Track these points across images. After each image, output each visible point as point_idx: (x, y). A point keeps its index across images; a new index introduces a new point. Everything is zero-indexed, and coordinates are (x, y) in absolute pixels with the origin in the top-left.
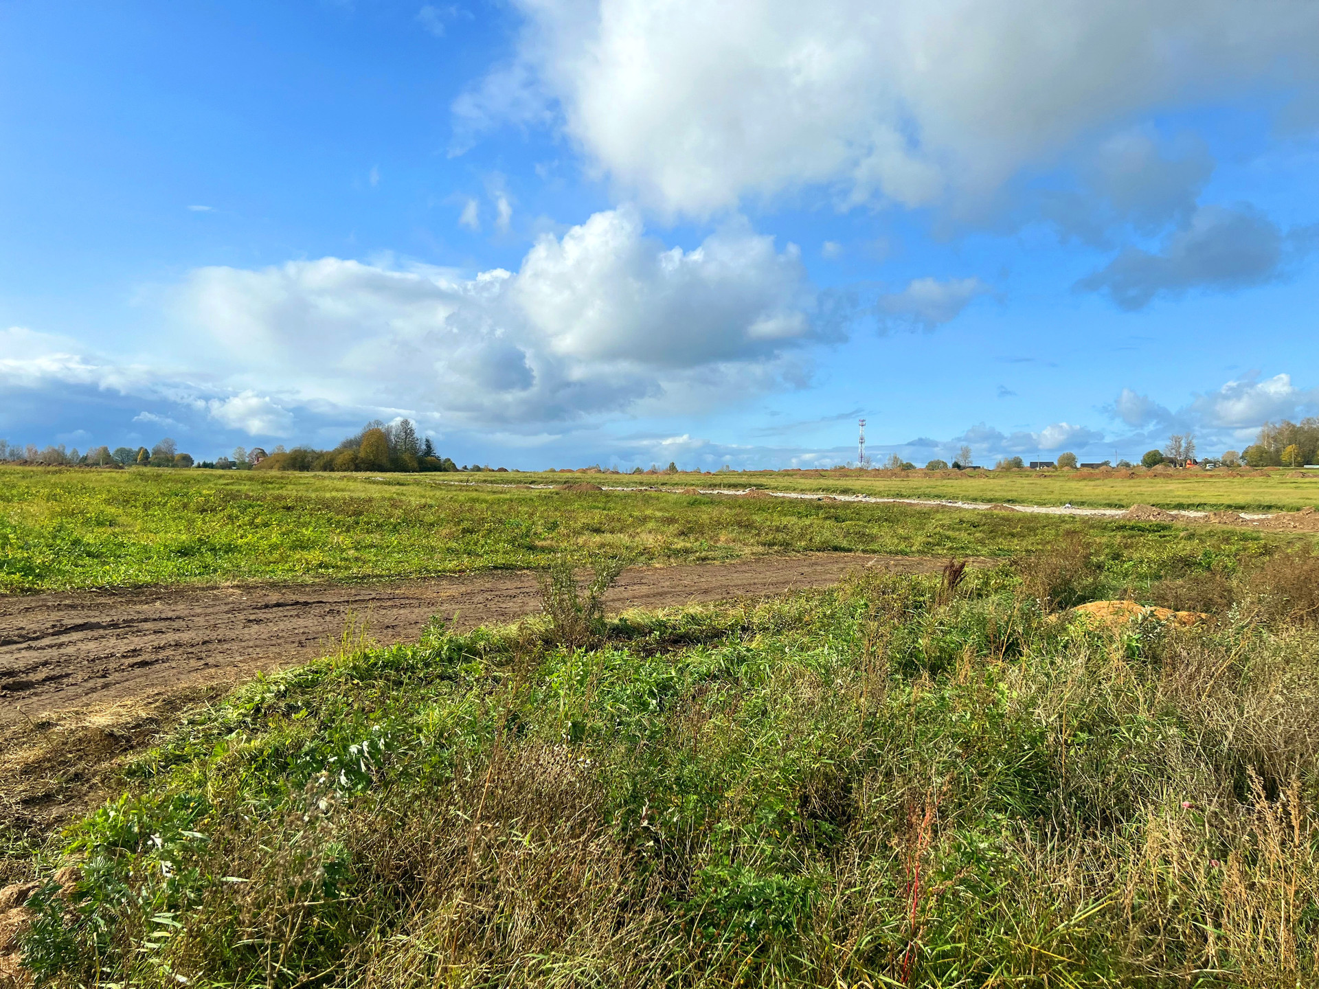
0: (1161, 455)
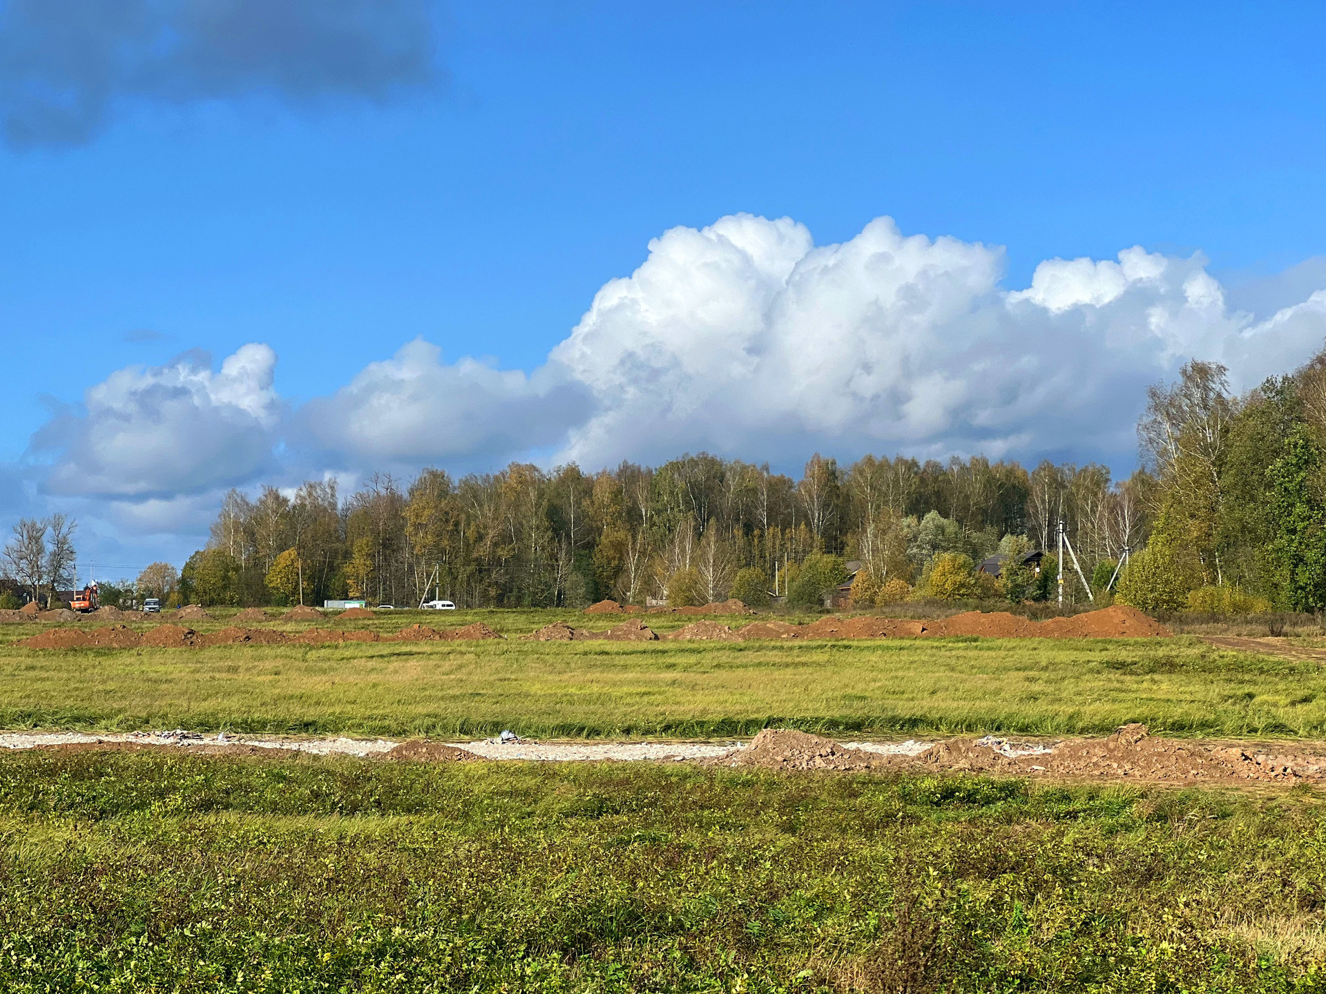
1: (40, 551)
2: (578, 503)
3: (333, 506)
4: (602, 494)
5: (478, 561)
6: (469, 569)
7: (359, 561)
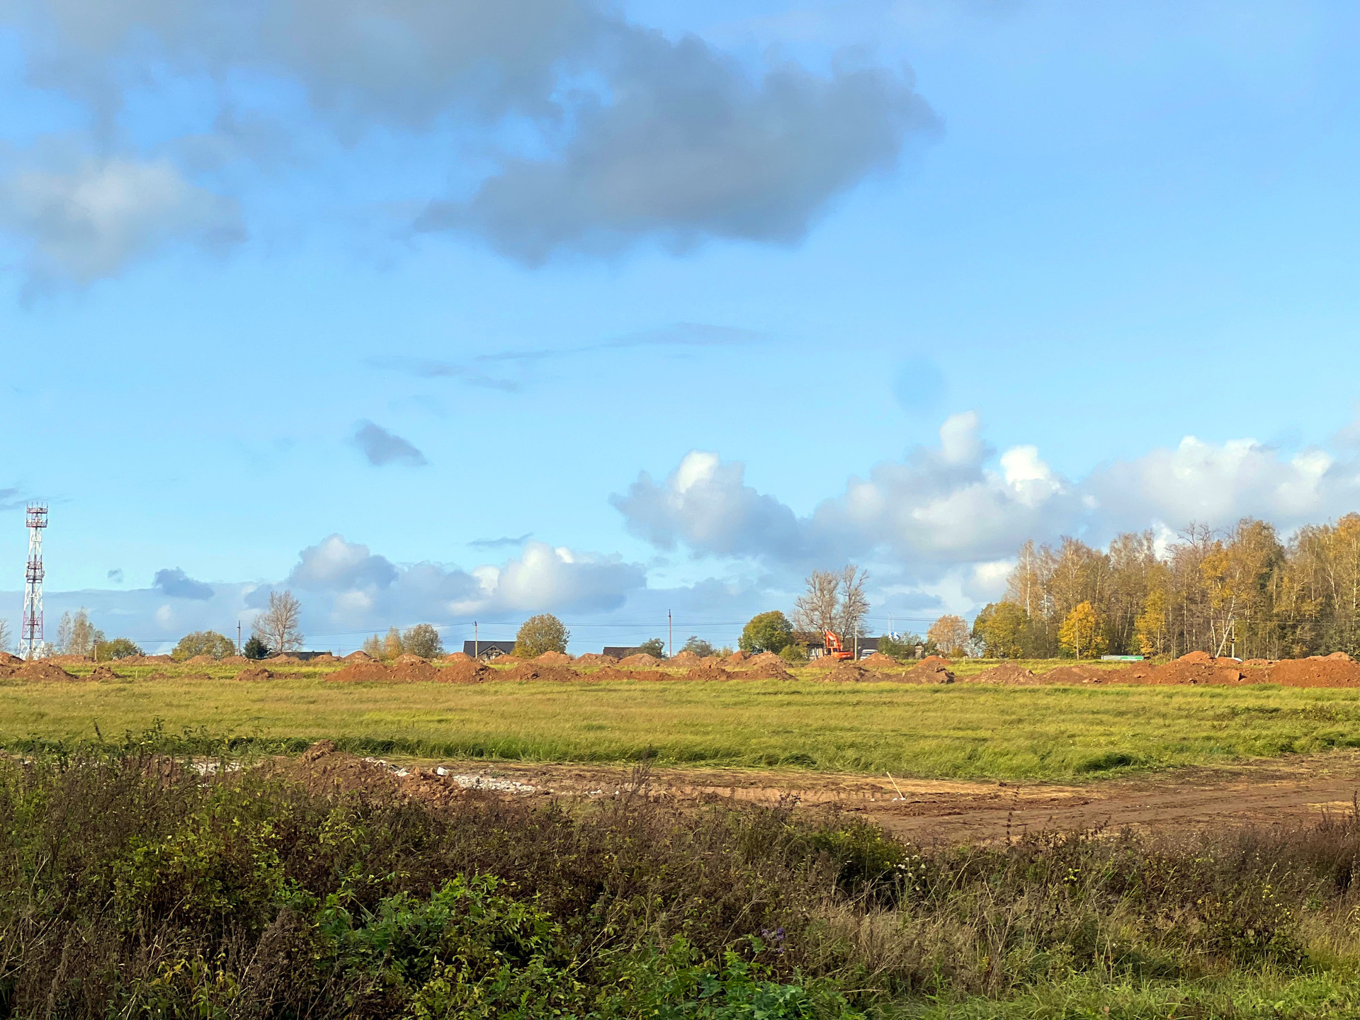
0: (789, 626)
1: (832, 603)
7: (1151, 615)
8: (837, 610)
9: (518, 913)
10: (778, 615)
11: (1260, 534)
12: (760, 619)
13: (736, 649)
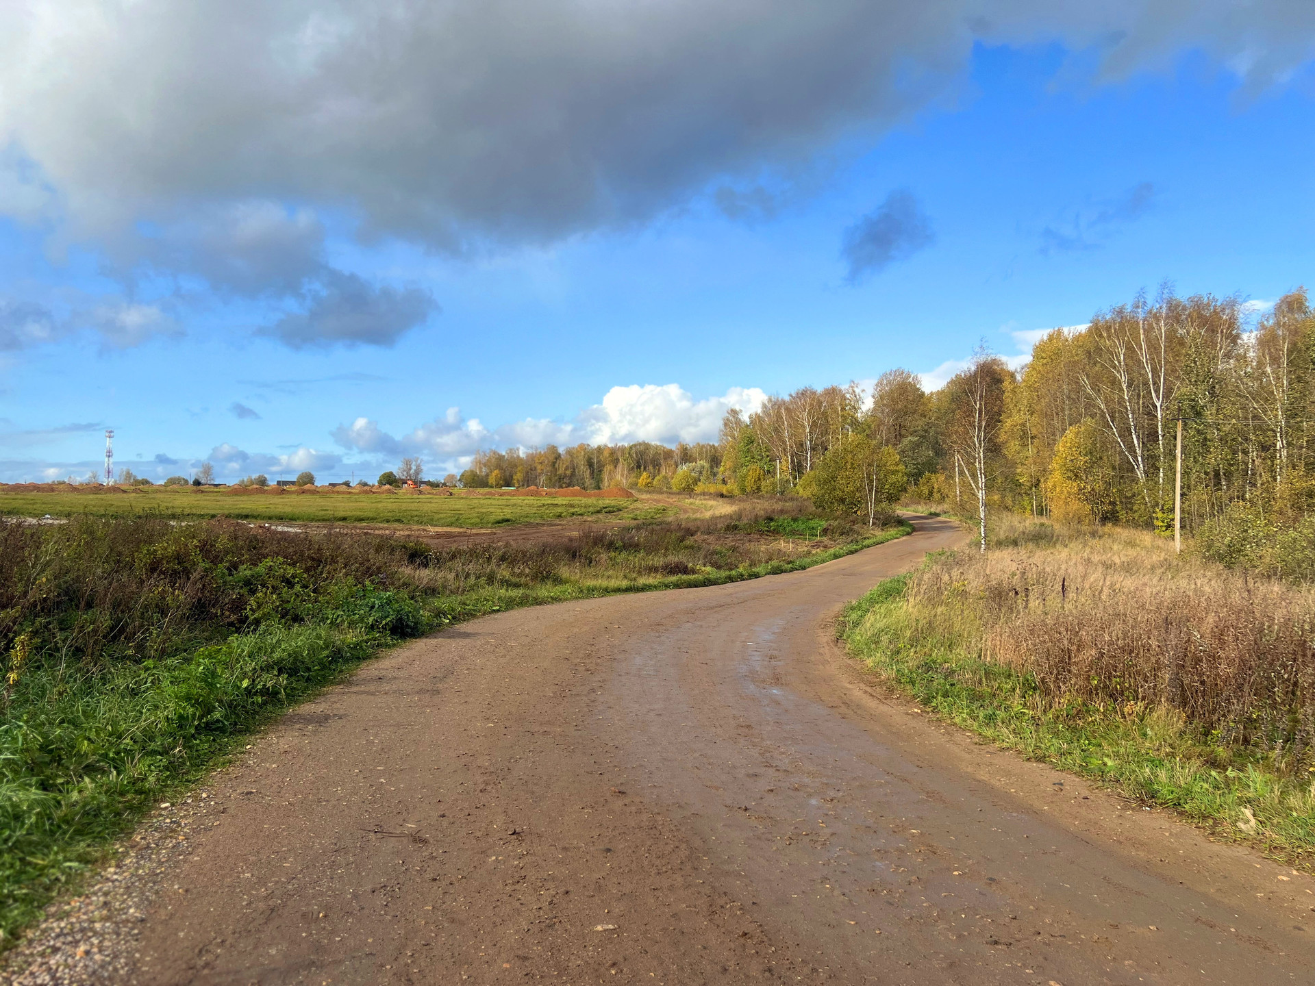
0: (395, 476)
1: (410, 469)
2: (598, 457)
3: (518, 457)
4: (606, 454)
5: (560, 475)
6: (556, 478)
7: (518, 474)
8: (412, 471)
9: (290, 571)
10: (392, 473)
11: (553, 449)
12: (385, 474)
13: (377, 484)
